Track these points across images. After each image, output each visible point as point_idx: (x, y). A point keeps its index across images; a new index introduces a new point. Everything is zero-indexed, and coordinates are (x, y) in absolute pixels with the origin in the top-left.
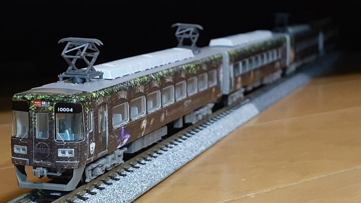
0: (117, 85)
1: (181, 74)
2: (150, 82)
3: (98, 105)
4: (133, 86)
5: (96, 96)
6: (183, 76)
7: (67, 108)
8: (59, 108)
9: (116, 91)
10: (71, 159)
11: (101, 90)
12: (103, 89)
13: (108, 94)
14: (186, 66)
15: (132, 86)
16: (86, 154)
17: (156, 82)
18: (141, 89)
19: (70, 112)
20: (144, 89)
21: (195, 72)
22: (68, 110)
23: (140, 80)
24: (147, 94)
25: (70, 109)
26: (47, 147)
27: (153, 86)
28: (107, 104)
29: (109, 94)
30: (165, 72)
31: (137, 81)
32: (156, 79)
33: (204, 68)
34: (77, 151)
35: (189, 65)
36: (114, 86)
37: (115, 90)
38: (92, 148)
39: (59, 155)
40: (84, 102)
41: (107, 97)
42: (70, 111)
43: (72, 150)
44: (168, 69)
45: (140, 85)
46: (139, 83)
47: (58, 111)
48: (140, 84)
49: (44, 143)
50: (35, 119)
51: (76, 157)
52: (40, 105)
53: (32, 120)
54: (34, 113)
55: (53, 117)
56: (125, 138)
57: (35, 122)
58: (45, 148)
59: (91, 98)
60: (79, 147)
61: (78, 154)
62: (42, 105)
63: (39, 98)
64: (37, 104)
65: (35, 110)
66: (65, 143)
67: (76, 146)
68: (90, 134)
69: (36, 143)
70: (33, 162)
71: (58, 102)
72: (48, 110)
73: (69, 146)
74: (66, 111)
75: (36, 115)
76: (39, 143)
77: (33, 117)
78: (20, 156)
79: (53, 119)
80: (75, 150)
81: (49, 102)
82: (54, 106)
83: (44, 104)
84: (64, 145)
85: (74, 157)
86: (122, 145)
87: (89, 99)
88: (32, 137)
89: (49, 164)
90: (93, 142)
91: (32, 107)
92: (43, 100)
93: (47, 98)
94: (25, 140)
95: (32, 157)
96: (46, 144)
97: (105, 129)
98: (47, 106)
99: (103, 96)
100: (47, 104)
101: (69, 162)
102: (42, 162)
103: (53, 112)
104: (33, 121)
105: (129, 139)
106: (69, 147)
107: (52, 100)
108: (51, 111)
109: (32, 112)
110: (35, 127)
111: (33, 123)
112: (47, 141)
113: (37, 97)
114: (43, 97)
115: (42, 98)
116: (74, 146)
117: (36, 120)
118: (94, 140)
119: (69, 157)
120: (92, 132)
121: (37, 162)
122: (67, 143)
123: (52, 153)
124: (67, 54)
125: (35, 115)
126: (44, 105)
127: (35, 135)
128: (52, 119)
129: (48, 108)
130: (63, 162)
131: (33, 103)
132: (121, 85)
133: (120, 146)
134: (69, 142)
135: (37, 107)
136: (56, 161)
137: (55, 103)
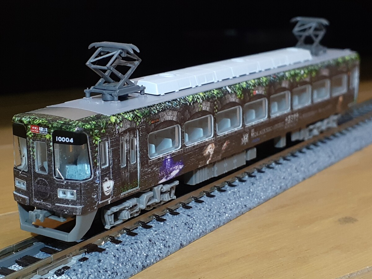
0: (160, 104)
1: (280, 83)
2: (221, 97)
3: (120, 132)
4: (190, 104)
5: (116, 120)
6: (285, 84)
7: (67, 138)
8: (57, 137)
9: (157, 112)
10: (73, 202)
11: (128, 112)
12: (133, 111)
13: (139, 117)
14: (292, 73)
15: (187, 104)
16: (95, 196)
17: (234, 96)
18: (206, 107)
19: (70, 143)
20: (210, 107)
21: (308, 80)
22: (67, 140)
23: (204, 96)
24: (216, 112)
25: (70, 140)
26: (47, 185)
27: (228, 102)
28: (139, 129)
29: (142, 117)
30: (252, 82)
31: (199, 97)
32: (233, 92)
33: (325, 73)
34: (79, 193)
35: (297, 71)
36: (154, 106)
37: (154, 111)
38: (108, 188)
39: (59, 197)
40: (91, 130)
41: (137, 121)
42: (70, 141)
43: (74, 192)
44: (259, 79)
45: (202, 102)
46: (200, 99)
47: (57, 140)
48: (203, 100)
49: (44, 179)
50: (33, 148)
51: (78, 200)
52: (38, 131)
53: (29, 150)
54: (32, 141)
55: (51, 148)
56: (173, 170)
57: (33, 152)
58: (44, 185)
59: (105, 124)
60: (82, 188)
61: (81, 197)
62: (40, 132)
63: (36, 122)
64: (34, 129)
65: (32, 137)
66: (65, 182)
67: (77, 186)
68: (103, 170)
69: (36, 178)
70: (33, 201)
71: (56, 129)
72: (46, 138)
73: (70, 185)
74: (65, 141)
75: (35, 143)
76: (39, 179)
77: (31, 146)
78: (20, 191)
79: (51, 150)
80: (77, 191)
81: (46, 129)
82: (51, 134)
83: (41, 130)
84: (64, 184)
85: (76, 200)
86: (168, 178)
87: (101, 126)
88: (31, 171)
89: (49, 206)
90: (110, 179)
91: (29, 132)
92: (39, 125)
93: (44, 124)
94: (25, 173)
95: (32, 195)
96: (46, 181)
97: (135, 162)
98: (45, 133)
99: (130, 121)
100: (44, 131)
101: (70, 206)
102: (42, 203)
103: (51, 142)
104: (31, 151)
105: (181, 170)
106: (70, 188)
107: (49, 127)
108: (49, 140)
109: (29, 140)
110: (33, 158)
111: (32, 153)
112: (46, 177)
113: (34, 120)
114: (41, 121)
115: (39, 122)
116: (76, 187)
117: (35, 150)
118: (111, 177)
119: (70, 199)
120: (109, 167)
121: (37, 202)
122: (67, 182)
123: (51, 192)
124: (94, 63)
125: (33, 143)
126: (41, 132)
127: (34, 168)
128: (49, 150)
129: (45, 136)
130: (63, 205)
131: (30, 128)
132: (167, 103)
133: (164, 180)
134: (70, 181)
135: (34, 134)
136: (56, 203)
137: (52, 131)
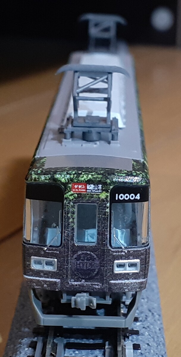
7: (132, 195)
19: (135, 201)
25: (136, 196)
26: (93, 259)
34: (144, 262)
39: (115, 272)
43: (137, 262)
49: (89, 252)
52: (84, 190)
58: (90, 260)
62: (88, 191)
64: (78, 188)
65: (74, 199)
66: (126, 251)
69: (74, 252)
71: (116, 184)
73: (132, 255)
75: (76, 206)
76: (80, 253)
77: (70, 210)
80: (141, 260)
81: (100, 186)
83: (91, 188)
84: (124, 254)
85: (140, 272)
89: (96, 287)
96: (92, 254)
100: (97, 189)
101: (131, 281)
103: (108, 202)
104: (70, 217)
111: (70, 220)
112: (93, 249)
117: (75, 215)
119: (131, 273)
123: (103, 268)
125: (73, 207)
126: (90, 191)
127: (72, 240)
128: (105, 213)
129: (98, 195)
131: (71, 187)
134: (132, 249)
136: (111, 280)
